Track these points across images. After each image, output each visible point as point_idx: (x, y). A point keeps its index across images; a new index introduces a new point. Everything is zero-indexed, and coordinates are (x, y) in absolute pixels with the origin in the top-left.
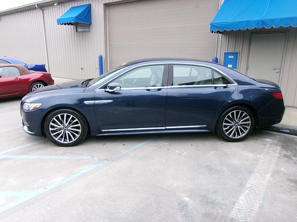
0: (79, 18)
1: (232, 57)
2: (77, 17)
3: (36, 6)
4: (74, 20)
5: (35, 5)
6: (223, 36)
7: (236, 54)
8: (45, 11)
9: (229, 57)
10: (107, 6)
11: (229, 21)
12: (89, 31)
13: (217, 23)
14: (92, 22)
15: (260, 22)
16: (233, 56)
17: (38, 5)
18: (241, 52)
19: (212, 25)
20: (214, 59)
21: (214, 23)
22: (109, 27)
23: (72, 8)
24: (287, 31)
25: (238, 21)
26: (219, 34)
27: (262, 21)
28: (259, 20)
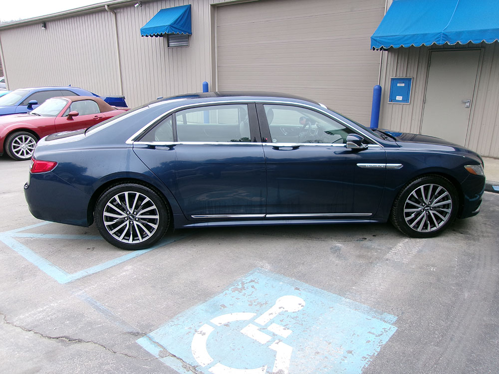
0: (174, 27)
1: (403, 85)
2: (171, 26)
3: (106, 7)
4: (168, 30)
5: (104, 6)
6: (390, 54)
7: (407, 81)
8: (119, 16)
9: (398, 85)
10: (215, 7)
11: (397, 34)
12: (187, 46)
13: (380, 37)
14: (192, 32)
15: (442, 36)
16: (403, 83)
17: (108, 6)
18: (415, 77)
19: (374, 40)
20: (377, 87)
21: (377, 37)
22: (218, 40)
23: (162, 11)
24: (482, 47)
25: (411, 34)
26: (384, 51)
27: (443, 34)
28: (439, 33)
